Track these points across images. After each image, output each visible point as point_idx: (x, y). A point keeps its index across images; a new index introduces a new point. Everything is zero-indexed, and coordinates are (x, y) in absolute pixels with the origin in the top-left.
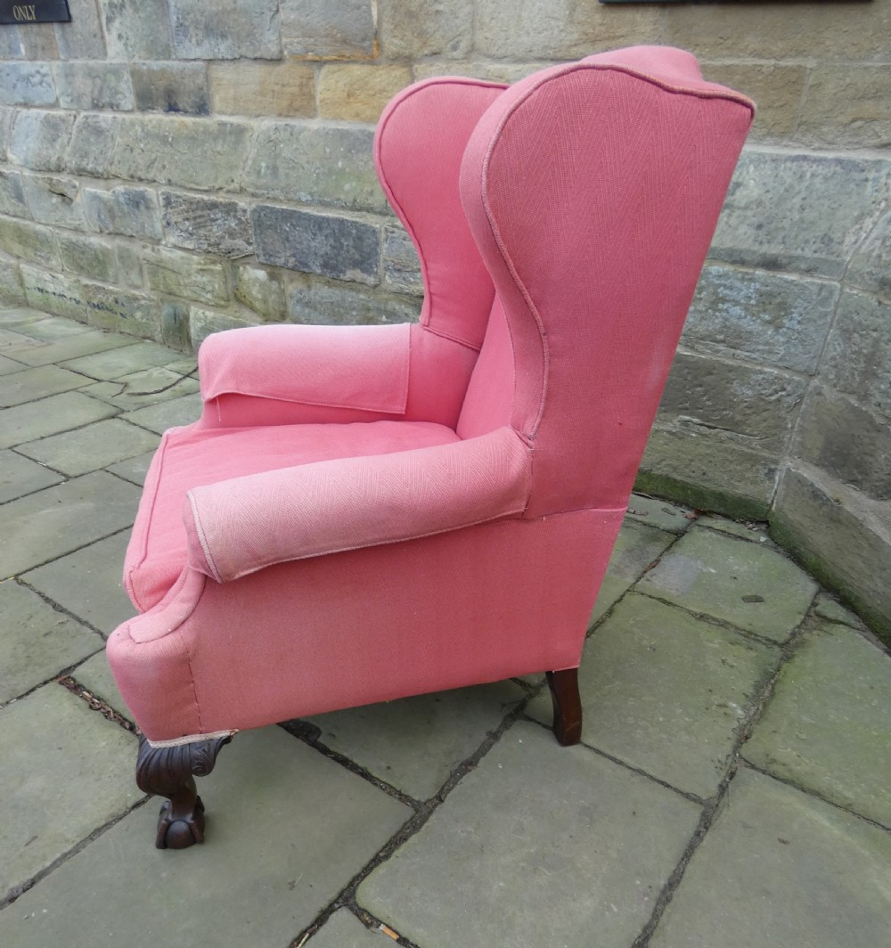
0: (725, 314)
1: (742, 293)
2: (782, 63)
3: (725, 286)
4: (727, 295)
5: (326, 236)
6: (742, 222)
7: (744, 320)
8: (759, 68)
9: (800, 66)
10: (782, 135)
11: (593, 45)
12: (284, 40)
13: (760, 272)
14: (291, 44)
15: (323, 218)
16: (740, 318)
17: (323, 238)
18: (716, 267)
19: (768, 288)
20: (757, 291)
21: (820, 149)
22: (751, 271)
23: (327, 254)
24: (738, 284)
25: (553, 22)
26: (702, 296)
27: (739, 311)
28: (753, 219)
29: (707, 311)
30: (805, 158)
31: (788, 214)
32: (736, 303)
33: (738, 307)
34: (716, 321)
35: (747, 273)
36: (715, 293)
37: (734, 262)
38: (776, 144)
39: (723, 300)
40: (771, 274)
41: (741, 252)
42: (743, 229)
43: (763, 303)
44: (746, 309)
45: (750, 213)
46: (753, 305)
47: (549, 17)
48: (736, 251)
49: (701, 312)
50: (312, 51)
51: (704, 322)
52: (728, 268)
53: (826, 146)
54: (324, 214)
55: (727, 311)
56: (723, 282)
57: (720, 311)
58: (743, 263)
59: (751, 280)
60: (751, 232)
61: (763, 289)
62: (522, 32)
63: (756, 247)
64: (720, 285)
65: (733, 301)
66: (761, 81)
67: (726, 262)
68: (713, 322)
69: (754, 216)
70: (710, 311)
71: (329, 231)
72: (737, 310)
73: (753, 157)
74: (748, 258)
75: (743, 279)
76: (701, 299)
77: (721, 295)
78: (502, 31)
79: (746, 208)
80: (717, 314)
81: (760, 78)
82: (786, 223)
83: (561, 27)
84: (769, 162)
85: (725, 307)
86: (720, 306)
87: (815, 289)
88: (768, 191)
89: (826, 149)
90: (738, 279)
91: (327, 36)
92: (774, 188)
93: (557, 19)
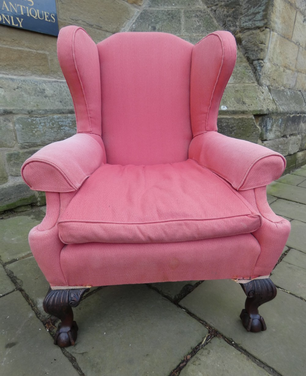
0: (64, 130)
1: (67, 122)
2: (38, 52)
3: (61, 121)
4: (62, 124)
6: (55, 101)
7: (70, 131)
8: (31, 52)
9: (44, 53)
10: (47, 74)
13: (69, 115)
16: (69, 130)
18: (55, 116)
19: (74, 119)
20: (71, 121)
21: (60, 79)
22: (66, 115)
24: (65, 120)
26: (54, 126)
27: (68, 128)
28: (57, 100)
29: (58, 130)
30: (58, 81)
31: (65, 97)
32: (66, 126)
33: (67, 127)
34: (62, 133)
35: (66, 116)
36: (59, 124)
37: (60, 113)
38: (46, 77)
39: (62, 126)
40: (73, 115)
41: (61, 110)
42: (57, 103)
43: (74, 124)
44: (70, 127)
45: (55, 98)
46: (71, 126)
48: (60, 109)
49: (56, 132)
51: (58, 135)
52: (59, 115)
53: (61, 78)
55: (64, 129)
56: (60, 120)
57: (62, 130)
58: (63, 113)
59: (68, 118)
60: (60, 103)
61: (72, 120)
63: (65, 108)
64: (59, 121)
65: (65, 125)
66: (33, 56)
67: (58, 114)
68: (61, 134)
69: (57, 99)
70: (59, 130)
72: (67, 128)
73: (42, 81)
74: (64, 111)
75: (65, 118)
76: (54, 127)
77: (61, 125)
79: (52, 97)
80: (62, 131)
81: (33, 55)
82: (67, 100)
84: (48, 83)
85: (63, 128)
86: (62, 128)
88: (54, 91)
89: (61, 79)
90: (64, 118)
92: (56, 90)
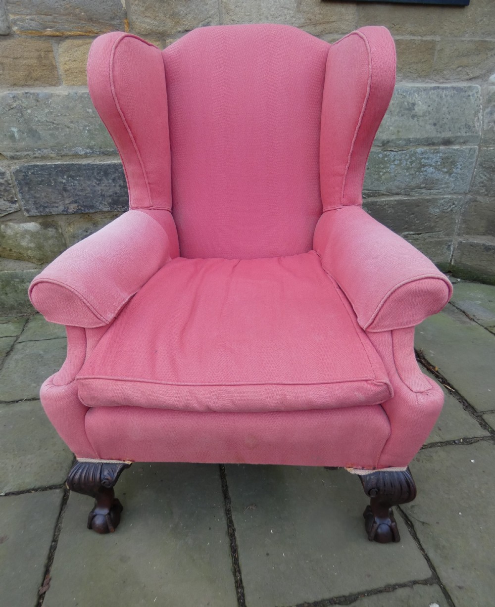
0: (425, 173)
1: (434, 160)
2: (424, 38)
3: (425, 158)
4: (426, 163)
5: (114, 180)
6: (426, 124)
7: (435, 174)
8: (413, 41)
9: (433, 40)
10: (426, 76)
11: (315, 27)
12: (11, 17)
13: (442, 148)
14: (23, 21)
15: (109, 165)
16: (432, 173)
17: (110, 181)
18: (420, 149)
19: (446, 155)
20: (441, 157)
21: (443, 83)
22: (437, 148)
23: (116, 193)
24: (431, 156)
25: (286, 11)
26: (413, 165)
27: (432, 170)
28: (430, 121)
29: (415, 173)
30: (438, 87)
31: (444, 116)
32: (431, 166)
33: (431, 168)
34: (421, 177)
35: (436, 149)
36: (420, 163)
37: (429, 145)
38: (423, 81)
39: (424, 166)
40: (447, 147)
41: (433, 138)
42: (428, 127)
43: (444, 163)
44: (436, 168)
45: (427, 118)
46: (439, 165)
47: (282, 7)
48: (430, 138)
49: (413, 174)
50: (51, 27)
51: (414, 179)
52: (426, 148)
53: (445, 81)
54: (109, 162)
55: (426, 171)
56: (424, 156)
57: (422, 172)
58: (433, 144)
59: (437, 152)
60: (433, 127)
61: (444, 156)
62: (262, 17)
63: (439, 135)
64: (422, 158)
65: (429, 165)
66: (414, 48)
67: (424, 145)
68: (419, 179)
69: (430, 119)
70: (417, 173)
71: (116, 175)
72: (431, 170)
73: (415, 89)
74: (435, 141)
75: (433, 153)
76: (412, 167)
77: (423, 163)
78: (247, 16)
79: (424, 116)
80: (421, 173)
81: (414, 46)
82: (445, 120)
83: (292, 15)
84: (423, 91)
85: (425, 169)
86: (423, 169)
87: (467, 151)
88: (429, 106)
89: (446, 83)
90: (431, 153)
91: (69, 14)
92: (432, 104)
93: (288, 9)
